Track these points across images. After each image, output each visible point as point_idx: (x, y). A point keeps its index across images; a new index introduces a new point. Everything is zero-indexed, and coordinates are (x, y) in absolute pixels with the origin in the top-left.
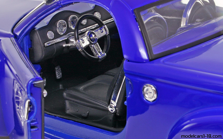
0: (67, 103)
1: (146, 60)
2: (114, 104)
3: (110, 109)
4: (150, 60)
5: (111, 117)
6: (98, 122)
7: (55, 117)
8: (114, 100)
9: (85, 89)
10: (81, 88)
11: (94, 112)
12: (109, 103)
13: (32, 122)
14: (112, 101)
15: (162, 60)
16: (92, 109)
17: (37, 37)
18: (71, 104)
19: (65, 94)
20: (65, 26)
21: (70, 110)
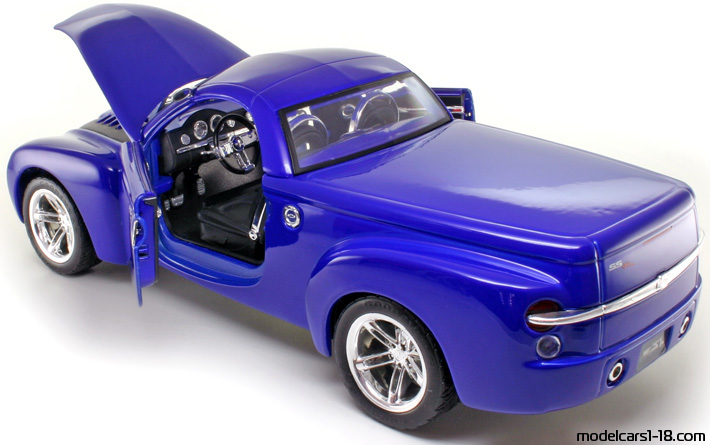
0: (202, 226)
1: (290, 175)
2: (256, 229)
3: (251, 236)
4: (294, 175)
5: (253, 247)
6: (238, 252)
7: (187, 244)
8: (256, 224)
9: (226, 210)
10: (221, 208)
11: (233, 239)
12: (251, 227)
13: (141, 248)
14: (254, 226)
15: (309, 175)
16: (232, 235)
17: (167, 142)
18: (206, 227)
19: (199, 215)
20: (205, 128)
21: (205, 235)
